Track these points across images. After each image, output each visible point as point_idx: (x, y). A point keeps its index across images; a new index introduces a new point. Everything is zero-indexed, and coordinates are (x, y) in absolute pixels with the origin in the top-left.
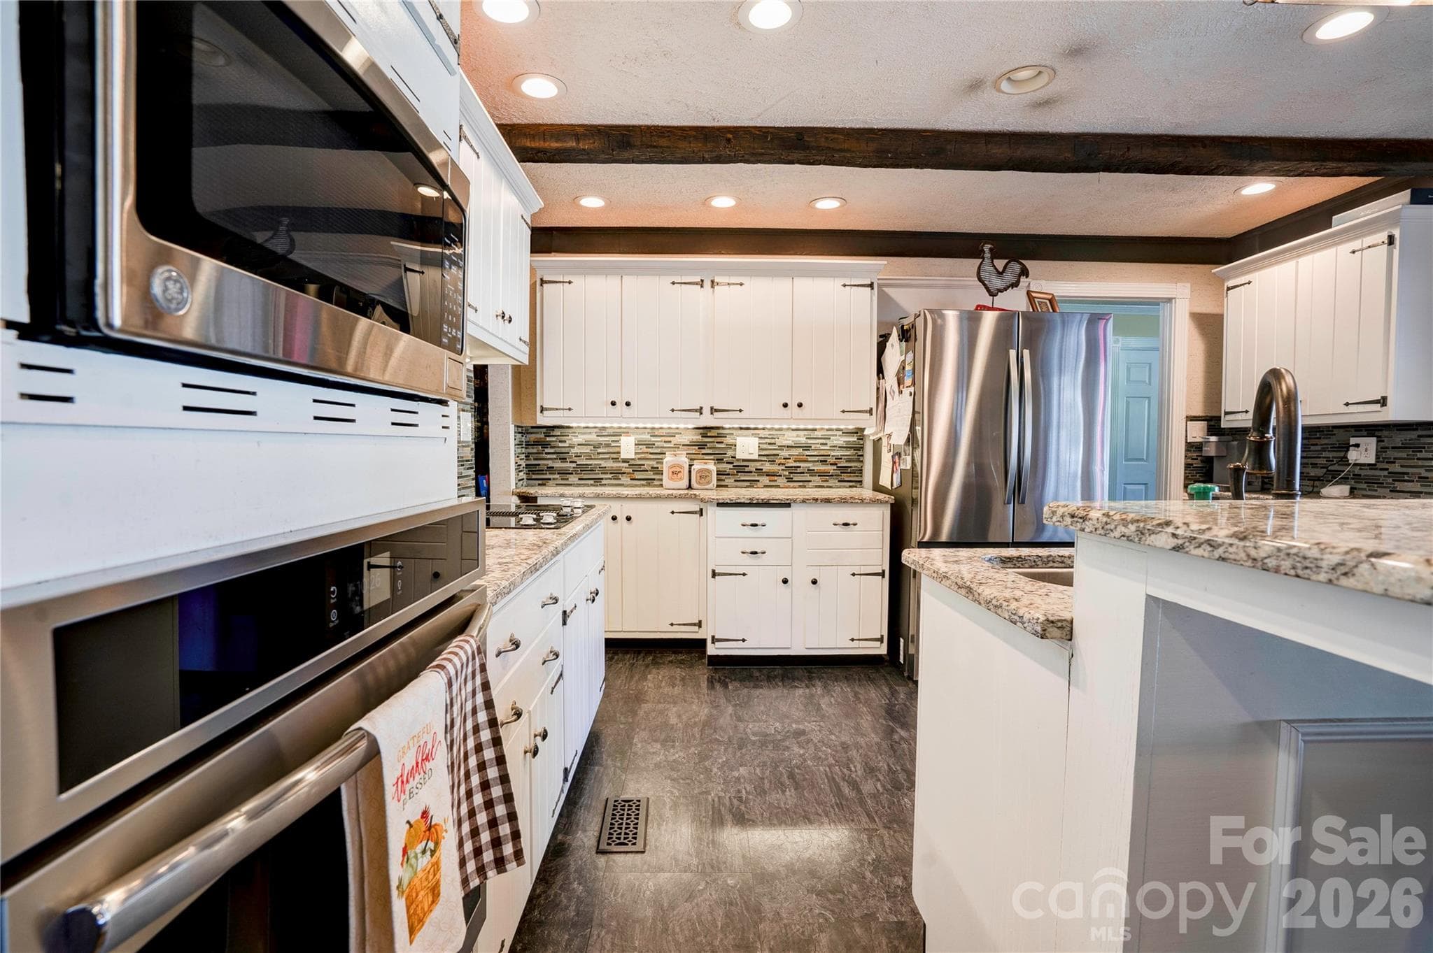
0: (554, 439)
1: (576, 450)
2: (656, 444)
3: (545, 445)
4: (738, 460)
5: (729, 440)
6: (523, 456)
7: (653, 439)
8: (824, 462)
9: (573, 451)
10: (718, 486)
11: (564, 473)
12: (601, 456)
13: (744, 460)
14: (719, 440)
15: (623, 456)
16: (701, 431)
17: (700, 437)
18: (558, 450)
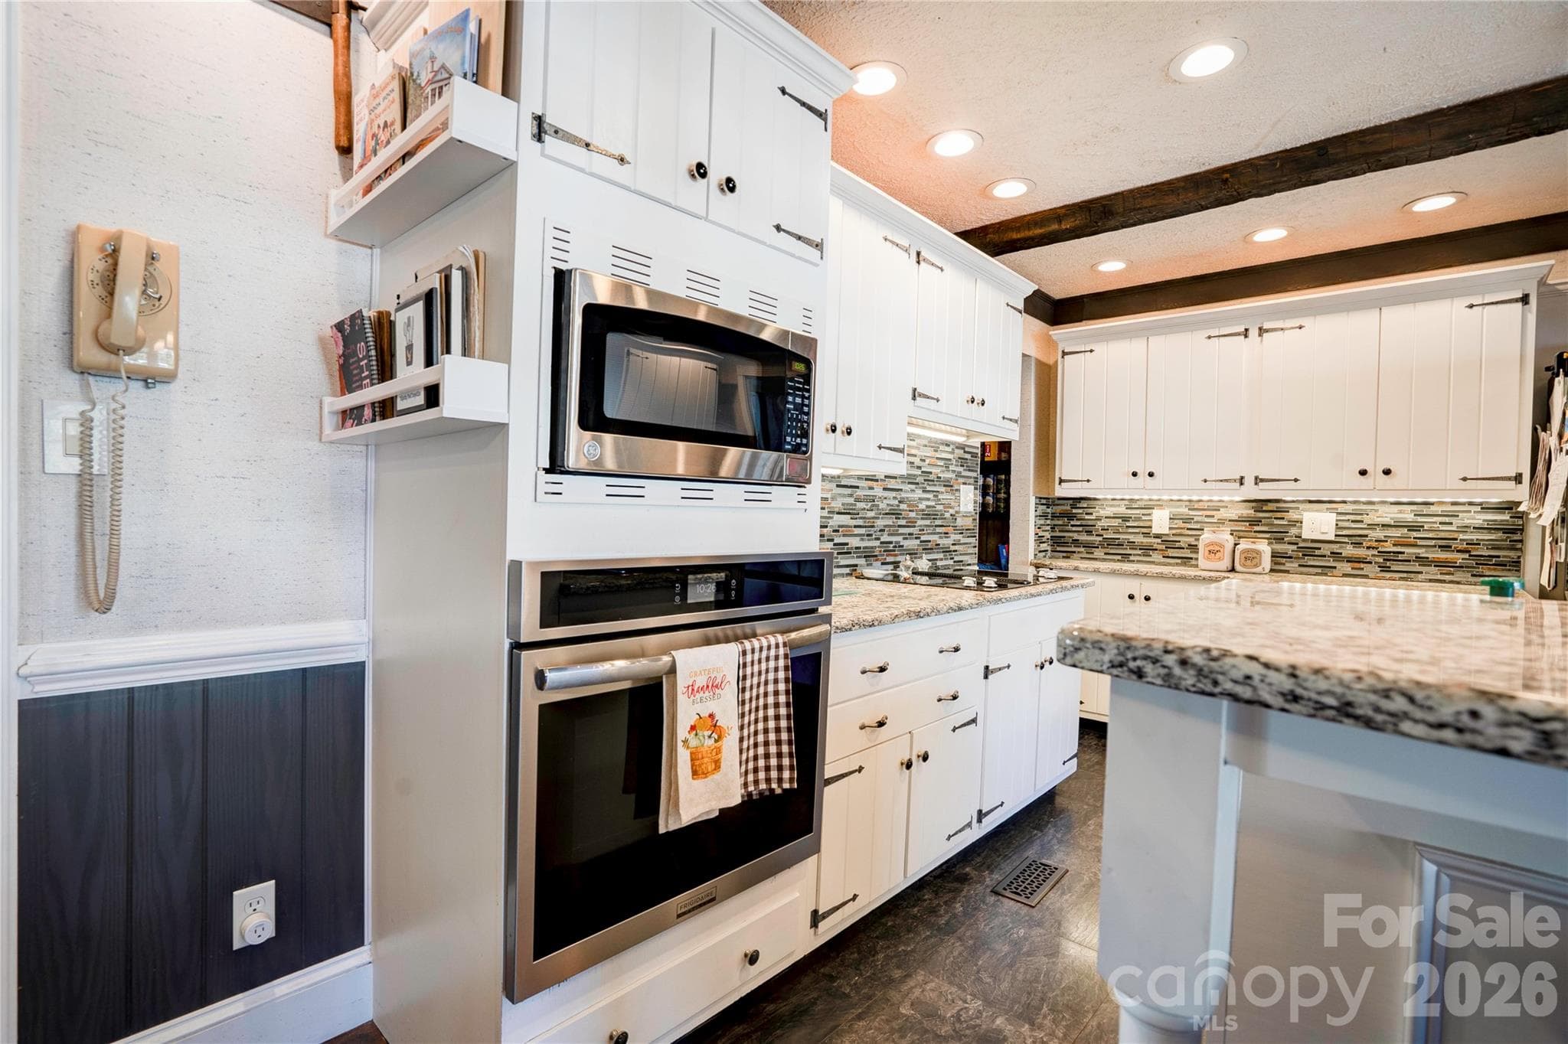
0: (1080, 511)
1: (1104, 523)
2: (1196, 519)
3: (1071, 517)
4: (1305, 540)
5: (1293, 515)
6: (1048, 528)
7: (1191, 513)
8: (1445, 548)
9: (1099, 523)
10: (1272, 570)
11: (1089, 546)
12: (1130, 530)
13: (1313, 541)
14: (1279, 515)
15: (1155, 530)
16: (1254, 504)
17: (1252, 512)
18: (1084, 523)
